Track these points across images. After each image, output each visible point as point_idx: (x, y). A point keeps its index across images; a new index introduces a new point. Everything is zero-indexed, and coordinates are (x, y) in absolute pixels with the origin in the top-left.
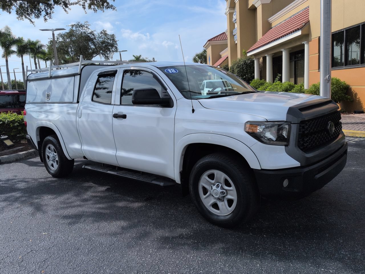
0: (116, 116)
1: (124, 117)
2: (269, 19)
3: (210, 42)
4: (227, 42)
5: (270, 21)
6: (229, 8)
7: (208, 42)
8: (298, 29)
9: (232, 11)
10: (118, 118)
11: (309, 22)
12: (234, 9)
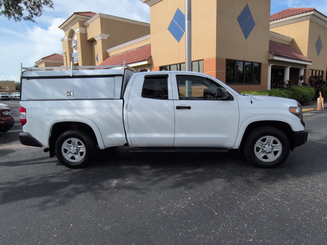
0: (178, 108)
1: (189, 108)
2: (107, 50)
3: (43, 60)
4: (63, 62)
5: (108, 51)
6: (68, 37)
7: (42, 60)
8: (145, 60)
9: (70, 39)
10: (181, 109)
11: (152, 58)
12: (72, 38)
